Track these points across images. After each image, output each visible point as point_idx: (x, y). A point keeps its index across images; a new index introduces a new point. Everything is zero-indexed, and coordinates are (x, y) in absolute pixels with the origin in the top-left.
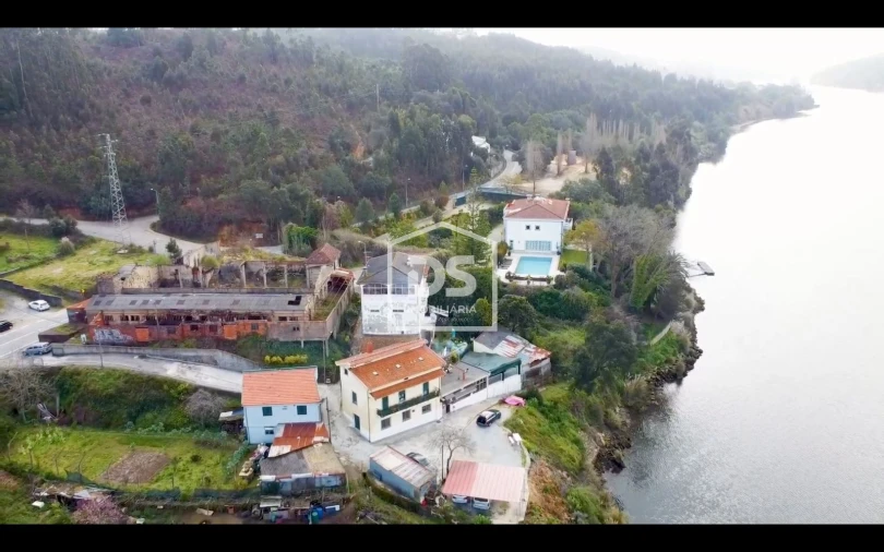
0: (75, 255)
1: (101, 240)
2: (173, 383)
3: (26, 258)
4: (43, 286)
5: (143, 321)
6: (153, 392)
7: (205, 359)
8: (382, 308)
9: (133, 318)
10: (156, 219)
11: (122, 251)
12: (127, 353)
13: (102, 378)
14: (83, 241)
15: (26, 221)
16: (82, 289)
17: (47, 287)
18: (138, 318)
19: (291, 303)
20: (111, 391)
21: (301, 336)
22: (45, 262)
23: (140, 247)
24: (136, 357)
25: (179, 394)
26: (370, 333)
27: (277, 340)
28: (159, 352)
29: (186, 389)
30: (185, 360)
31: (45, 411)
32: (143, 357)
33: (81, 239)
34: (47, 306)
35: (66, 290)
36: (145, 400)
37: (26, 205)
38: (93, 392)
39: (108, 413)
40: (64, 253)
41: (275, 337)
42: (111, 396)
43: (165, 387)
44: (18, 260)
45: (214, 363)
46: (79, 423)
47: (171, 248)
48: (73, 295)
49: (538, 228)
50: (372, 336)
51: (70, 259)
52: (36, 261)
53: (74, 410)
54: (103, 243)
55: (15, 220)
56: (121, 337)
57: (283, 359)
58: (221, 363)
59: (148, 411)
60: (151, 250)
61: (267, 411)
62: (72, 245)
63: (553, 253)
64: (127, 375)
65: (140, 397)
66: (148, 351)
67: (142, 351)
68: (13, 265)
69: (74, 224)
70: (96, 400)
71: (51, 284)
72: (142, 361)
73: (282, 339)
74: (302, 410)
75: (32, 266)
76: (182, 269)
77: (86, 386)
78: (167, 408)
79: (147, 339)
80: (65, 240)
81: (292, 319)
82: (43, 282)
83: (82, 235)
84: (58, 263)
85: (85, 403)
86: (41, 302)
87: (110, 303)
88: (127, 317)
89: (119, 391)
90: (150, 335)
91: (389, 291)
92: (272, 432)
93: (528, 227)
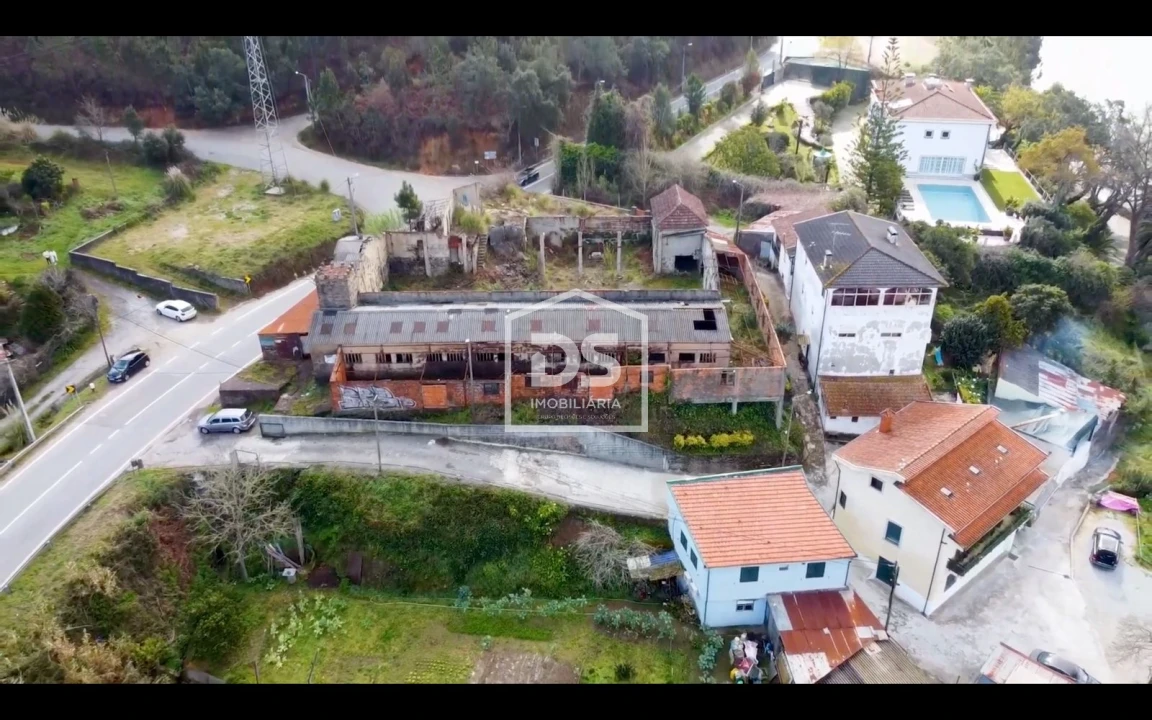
0: (193, 199)
1: (227, 168)
2: (527, 504)
3: (118, 209)
4: (164, 266)
5: (418, 363)
6: (495, 523)
7: (560, 444)
8: (862, 331)
9: (399, 358)
10: (304, 122)
11: (274, 191)
12: (409, 434)
13: (386, 495)
14: (205, 172)
15: (94, 133)
16: (241, 273)
17: (175, 269)
18: (409, 359)
19: (698, 325)
20: (413, 522)
21: (735, 394)
22: (149, 215)
23: (304, 183)
24: (432, 442)
25: (543, 522)
26: (832, 373)
27: (688, 404)
28: (473, 430)
29: (554, 515)
30: (522, 445)
31: (281, 558)
32: (443, 441)
33: (198, 168)
34: (193, 312)
35: (213, 276)
36: (482, 540)
37: (92, 107)
38: (381, 527)
39: (412, 566)
40: (176, 196)
41: (685, 397)
42: (413, 535)
43: (513, 510)
44: (101, 212)
45: (576, 449)
46: (354, 581)
47: (406, 199)
48: (227, 285)
49: (946, 134)
50: (835, 378)
51: (187, 207)
52: (136, 215)
53: (334, 553)
54: (233, 173)
55: (72, 132)
56: (392, 402)
57: (707, 438)
58: (592, 450)
59: (488, 559)
60: (325, 187)
61: (750, 574)
62: (186, 180)
63: (968, 176)
64: (434, 487)
65: (471, 535)
66: (454, 431)
67: (439, 431)
68: (97, 223)
69: (180, 139)
70: (386, 542)
71: (182, 264)
72: (444, 451)
73: (697, 401)
74: (816, 570)
75: (130, 225)
76: (431, 240)
77: (361, 516)
78: (523, 553)
79: (443, 404)
80: (174, 172)
81: (706, 358)
82: (165, 260)
83: (197, 161)
84: (170, 216)
85: (361, 543)
86: (181, 304)
87: (350, 329)
88: (388, 357)
89: (428, 521)
90: (450, 397)
91: (881, 300)
92: (749, 607)
93: (929, 134)
